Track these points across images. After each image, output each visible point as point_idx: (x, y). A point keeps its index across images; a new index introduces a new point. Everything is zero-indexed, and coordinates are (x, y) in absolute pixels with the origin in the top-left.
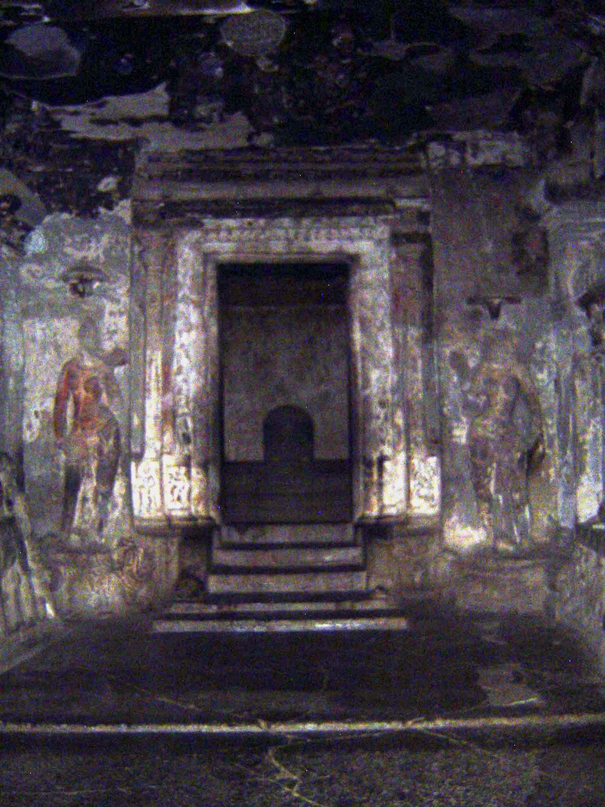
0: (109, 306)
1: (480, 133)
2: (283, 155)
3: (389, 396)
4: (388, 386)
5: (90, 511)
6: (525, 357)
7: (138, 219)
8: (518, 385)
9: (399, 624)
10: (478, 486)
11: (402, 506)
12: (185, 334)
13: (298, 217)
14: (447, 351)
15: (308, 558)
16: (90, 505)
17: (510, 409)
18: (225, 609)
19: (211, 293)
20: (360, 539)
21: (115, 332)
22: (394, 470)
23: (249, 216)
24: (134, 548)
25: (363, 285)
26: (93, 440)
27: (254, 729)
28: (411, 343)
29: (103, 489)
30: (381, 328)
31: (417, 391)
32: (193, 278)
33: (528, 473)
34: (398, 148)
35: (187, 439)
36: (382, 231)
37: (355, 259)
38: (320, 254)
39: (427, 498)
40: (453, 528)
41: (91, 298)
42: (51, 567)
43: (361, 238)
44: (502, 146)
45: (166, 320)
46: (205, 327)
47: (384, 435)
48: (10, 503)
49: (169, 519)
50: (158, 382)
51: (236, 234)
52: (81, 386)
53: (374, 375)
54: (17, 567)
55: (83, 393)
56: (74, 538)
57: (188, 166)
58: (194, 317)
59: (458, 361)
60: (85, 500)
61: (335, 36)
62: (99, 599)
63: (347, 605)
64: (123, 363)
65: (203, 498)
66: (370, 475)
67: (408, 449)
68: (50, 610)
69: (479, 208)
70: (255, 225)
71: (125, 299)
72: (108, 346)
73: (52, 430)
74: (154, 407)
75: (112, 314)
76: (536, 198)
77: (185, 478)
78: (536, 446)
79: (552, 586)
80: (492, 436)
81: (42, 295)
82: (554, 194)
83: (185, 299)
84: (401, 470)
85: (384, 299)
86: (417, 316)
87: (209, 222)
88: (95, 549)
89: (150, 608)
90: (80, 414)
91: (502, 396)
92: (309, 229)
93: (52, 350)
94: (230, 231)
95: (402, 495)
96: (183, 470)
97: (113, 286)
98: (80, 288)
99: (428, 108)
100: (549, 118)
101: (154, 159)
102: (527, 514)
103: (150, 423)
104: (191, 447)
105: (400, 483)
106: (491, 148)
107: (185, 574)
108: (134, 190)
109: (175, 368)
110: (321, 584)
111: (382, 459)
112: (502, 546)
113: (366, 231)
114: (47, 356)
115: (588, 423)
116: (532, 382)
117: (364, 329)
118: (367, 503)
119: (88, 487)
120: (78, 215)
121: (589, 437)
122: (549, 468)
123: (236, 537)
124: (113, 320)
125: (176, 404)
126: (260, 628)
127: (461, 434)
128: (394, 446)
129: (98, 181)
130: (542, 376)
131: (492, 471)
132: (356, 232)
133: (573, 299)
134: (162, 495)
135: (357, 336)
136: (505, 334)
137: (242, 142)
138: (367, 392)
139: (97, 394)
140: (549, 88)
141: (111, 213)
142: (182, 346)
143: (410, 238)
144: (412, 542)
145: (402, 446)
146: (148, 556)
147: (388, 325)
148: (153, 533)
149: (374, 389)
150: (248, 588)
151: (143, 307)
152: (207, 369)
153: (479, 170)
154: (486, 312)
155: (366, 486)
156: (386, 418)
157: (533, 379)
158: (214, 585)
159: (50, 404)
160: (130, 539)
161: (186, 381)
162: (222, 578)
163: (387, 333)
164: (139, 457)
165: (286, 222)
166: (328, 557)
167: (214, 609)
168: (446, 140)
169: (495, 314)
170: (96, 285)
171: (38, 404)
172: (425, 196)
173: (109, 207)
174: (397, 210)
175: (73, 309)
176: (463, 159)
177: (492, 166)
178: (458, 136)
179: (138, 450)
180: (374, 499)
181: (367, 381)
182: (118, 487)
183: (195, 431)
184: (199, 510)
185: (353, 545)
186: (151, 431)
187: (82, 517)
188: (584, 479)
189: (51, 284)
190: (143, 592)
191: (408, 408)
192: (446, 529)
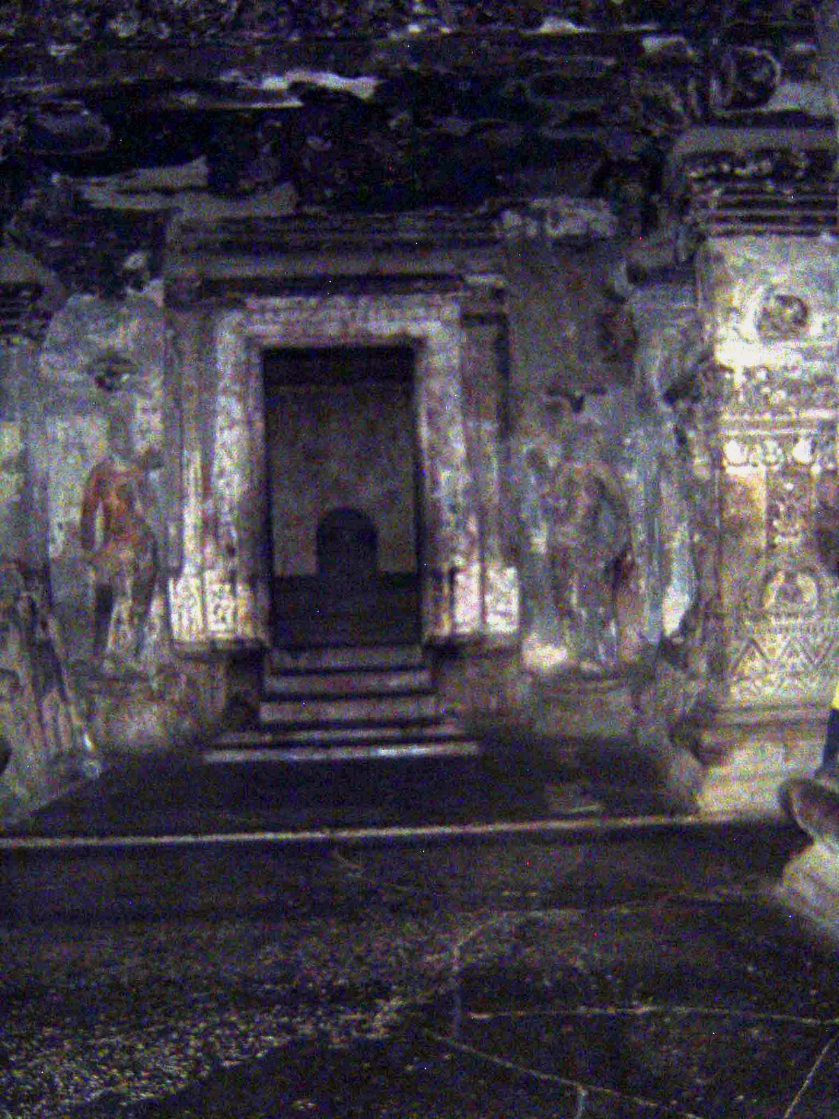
0: (140, 403)
1: (560, 200)
2: (336, 224)
3: (460, 499)
4: (460, 486)
5: (125, 635)
6: (612, 456)
7: (171, 299)
8: (602, 486)
9: (470, 748)
10: (557, 600)
11: (476, 624)
12: (226, 433)
13: (354, 295)
14: (525, 449)
15: (373, 683)
16: (125, 627)
17: (593, 513)
18: (280, 738)
19: (255, 384)
20: (428, 663)
21: (148, 431)
22: (468, 583)
23: (298, 295)
24: (176, 675)
25: (429, 372)
26: (127, 554)
27: (318, 835)
28: (485, 437)
29: (140, 609)
30: (451, 421)
31: (492, 492)
32: (235, 365)
33: (614, 587)
34: (469, 215)
35: (231, 551)
36: (451, 311)
37: (421, 342)
38: (380, 337)
39: (504, 614)
40: (532, 648)
41: (120, 393)
42: (87, 694)
43: (426, 319)
44: (586, 213)
45: (206, 416)
46: (249, 423)
47: (455, 543)
48: (45, 626)
49: (213, 642)
50: (196, 485)
51: (283, 316)
52: (113, 494)
53: (444, 475)
54: (54, 694)
55: (114, 501)
56: (108, 665)
57: (228, 237)
58: (237, 411)
59: (536, 459)
60: (119, 621)
61: (391, 117)
62: (139, 731)
63: (414, 731)
64: (159, 466)
65: (252, 617)
66: (441, 590)
67: (482, 560)
68: (89, 744)
69: (560, 287)
70: (306, 305)
71: (158, 394)
72: (140, 447)
73: (78, 543)
74: (193, 516)
75: (145, 410)
76: (619, 280)
77: (231, 597)
78: (624, 554)
79: (637, 708)
80: (573, 544)
81: (62, 389)
82: (637, 277)
83: (225, 391)
84: (474, 584)
85: (454, 389)
86: (493, 407)
87: (252, 302)
88: (132, 676)
89: (196, 739)
90: (112, 526)
91: (584, 500)
92: (368, 308)
93: (76, 452)
94: (275, 311)
95: (476, 613)
96: (227, 587)
97: (145, 379)
98: (108, 380)
99: (499, 177)
100: (634, 190)
101: (186, 229)
102: (613, 629)
103: (189, 533)
104: (236, 560)
105: (474, 599)
106: (573, 216)
107: (235, 701)
108: (167, 267)
109: (216, 469)
110: (386, 710)
111: (454, 571)
112: (586, 666)
113: (434, 312)
114: (71, 461)
115: (675, 529)
116: (619, 482)
117: (431, 424)
118: (437, 622)
119: (122, 608)
120: (101, 297)
121: (675, 544)
122: (638, 577)
123: (289, 662)
124: (145, 418)
125: (217, 510)
126: (318, 756)
127: (540, 542)
128: (467, 556)
129: (123, 258)
130: (632, 476)
131: (574, 582)
132: (421, 312)
133: (658, 394)
134: (204, 615)
135: (424, 432)
136: (589, 430)
137: (289, 210)
138: (436, 495)
139: (130, 502)
140: (634, 158)
141: (140, 295)
142: (223, 445)
143: (483, 320)
144: (486, 664)
145: (475, 556)
146: (191, 683)
147: (459, 418)
148: (196, 658)
149: (443, 493)
150: (305, 716)
151: (178, 402)
152: (252, 471)
153: (558, 243)
154: (566, 403)
155: (437, 602)
156: (457, 526)
157: (620, 480)
158: (267, 713)
159: (76, 515)
160: (171, 665)
161: (228, 485)
162: (274, 705)
163: (459, 428)
164: (177, 573)
165: (342, 301)
166: (394, 682)
167: (268, 738)
168: (522, 208)
169: (578, 406)
170: (125, 377)
171: (61, 512)
172: (498, 270)
173: (139, 286)
174: (467, 287)
175: (98, 407)
176: (542, 230)
177: (575, 237)
178: (537, 204)
179: (175, 564)
180: (445, 617)
181: (435, 482)
182: (156, 607)
183: (240, 540)
184: (247, 631)
185: (422, 668)
186: (190, 544)
187: (116, 642)
188: (670, 590)
189: (73, 376)
190: (187, 724)
191: (482, 514)
192: (525, 646)
